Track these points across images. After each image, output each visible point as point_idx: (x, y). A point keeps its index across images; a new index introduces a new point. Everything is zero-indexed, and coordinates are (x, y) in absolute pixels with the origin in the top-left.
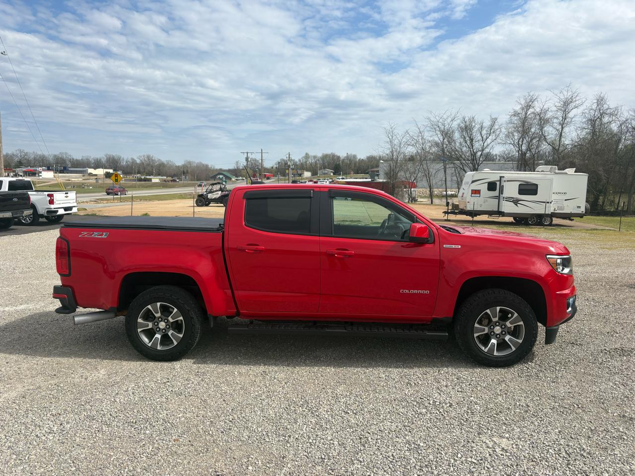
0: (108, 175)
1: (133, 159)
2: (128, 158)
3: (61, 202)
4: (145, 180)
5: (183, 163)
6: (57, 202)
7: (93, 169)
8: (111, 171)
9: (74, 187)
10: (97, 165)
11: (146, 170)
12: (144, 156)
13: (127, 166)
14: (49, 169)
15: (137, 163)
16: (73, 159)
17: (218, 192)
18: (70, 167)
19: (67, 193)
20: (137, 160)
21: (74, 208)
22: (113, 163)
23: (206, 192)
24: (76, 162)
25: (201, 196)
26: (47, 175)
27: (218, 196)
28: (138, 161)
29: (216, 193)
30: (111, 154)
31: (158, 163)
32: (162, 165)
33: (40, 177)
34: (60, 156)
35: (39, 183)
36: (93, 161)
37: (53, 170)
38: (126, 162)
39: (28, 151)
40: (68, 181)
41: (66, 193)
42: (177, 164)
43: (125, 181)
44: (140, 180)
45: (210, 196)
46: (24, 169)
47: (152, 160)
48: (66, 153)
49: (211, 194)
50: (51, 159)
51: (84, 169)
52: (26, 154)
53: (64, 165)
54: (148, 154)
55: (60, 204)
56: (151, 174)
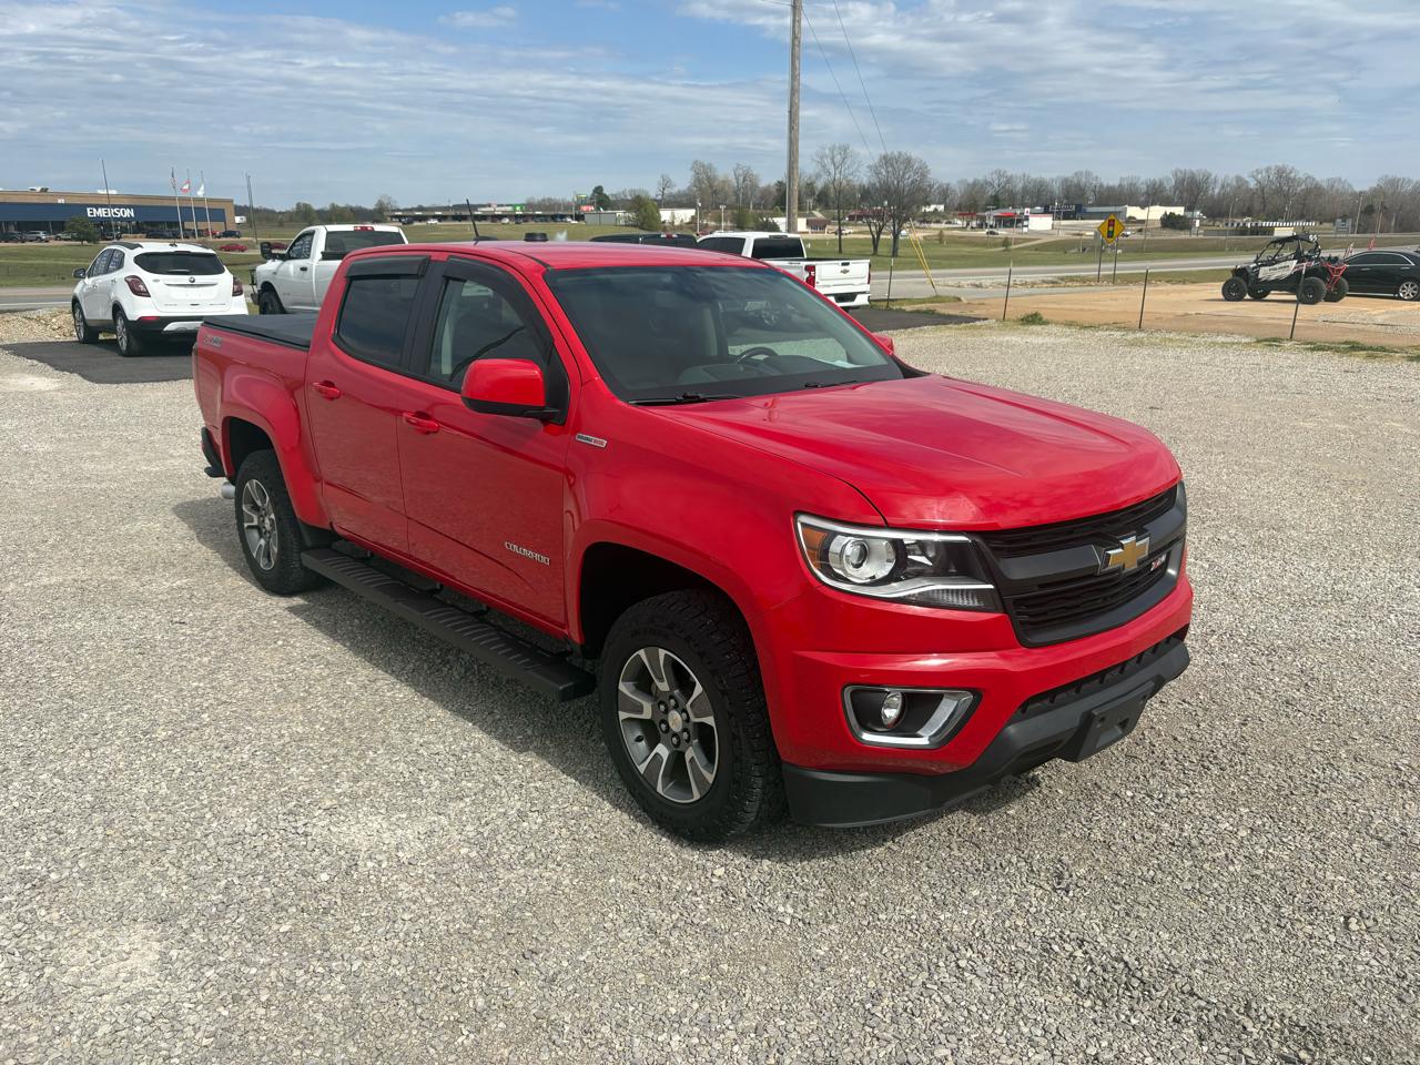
0: (1169, 222)
1: (1239, 179)
2: (1227, 177)
3: (831, 283)
4: (1256, 231)
5: (1375, 185)
6: (821, 283)
7: (1138, 208)
8: (1179, 211)
9: (1084, 250)
10: (1154, 196)
11: (1269, 207)
12: (1268, 170)
13: (1223, 197)
14: (1046, 211)
15: (1248, 190)
16: (1101, 186)
17: (1288, 263)
18: (1091, 205)
19: (847, 264)
20: (1247, 179)
21: (859, 296)
22: (1190, 191)
23: (1256, 262)
24: (1106, 194)
25: (1240, 273)
26: (1040, 224)
27: (1287, 273)
28: (1253, 184)
29: (1283, 264)
30: (1188, 169)
31: (1303, 187)
32: (1315, 191)
33: (1025, 229)
34: (1075, 180)
35: (1017, 241)
36: (1143, 188)
37: (1052, 213)
38: (1223, 187)
39: (1014, 173)
40: (1078, 237)
41: (843, 264)
42: (1358, 189)
43: (1204, 235)
44: (1243, 231)
45: (1264, 273)
46: (997, 213)
47: (1288, 179)
48: (1088, 174)
49: (1267, 268)
50: (1057, 188)
51: (1118, 209)
52: (1009, 180)
53: (1078, 202)
54: (1280, 164)
55: (829, 286)
56: (1277, 215)
